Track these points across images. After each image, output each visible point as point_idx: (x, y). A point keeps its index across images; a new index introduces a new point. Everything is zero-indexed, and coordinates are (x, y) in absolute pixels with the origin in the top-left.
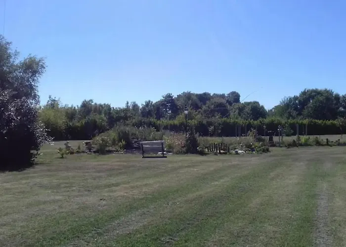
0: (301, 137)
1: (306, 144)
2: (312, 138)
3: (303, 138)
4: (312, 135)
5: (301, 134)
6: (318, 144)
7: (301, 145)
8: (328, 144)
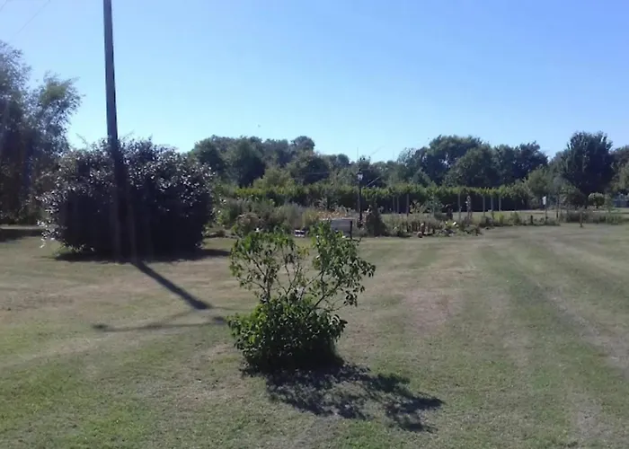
0: (496, 212)
1: (501, 224)
2: (508, 214)
3: (498, 215)
4: (510, 210)
5: (496, 209)
6: (518, 222)
7: (496, 225)
8: (532, 223)
